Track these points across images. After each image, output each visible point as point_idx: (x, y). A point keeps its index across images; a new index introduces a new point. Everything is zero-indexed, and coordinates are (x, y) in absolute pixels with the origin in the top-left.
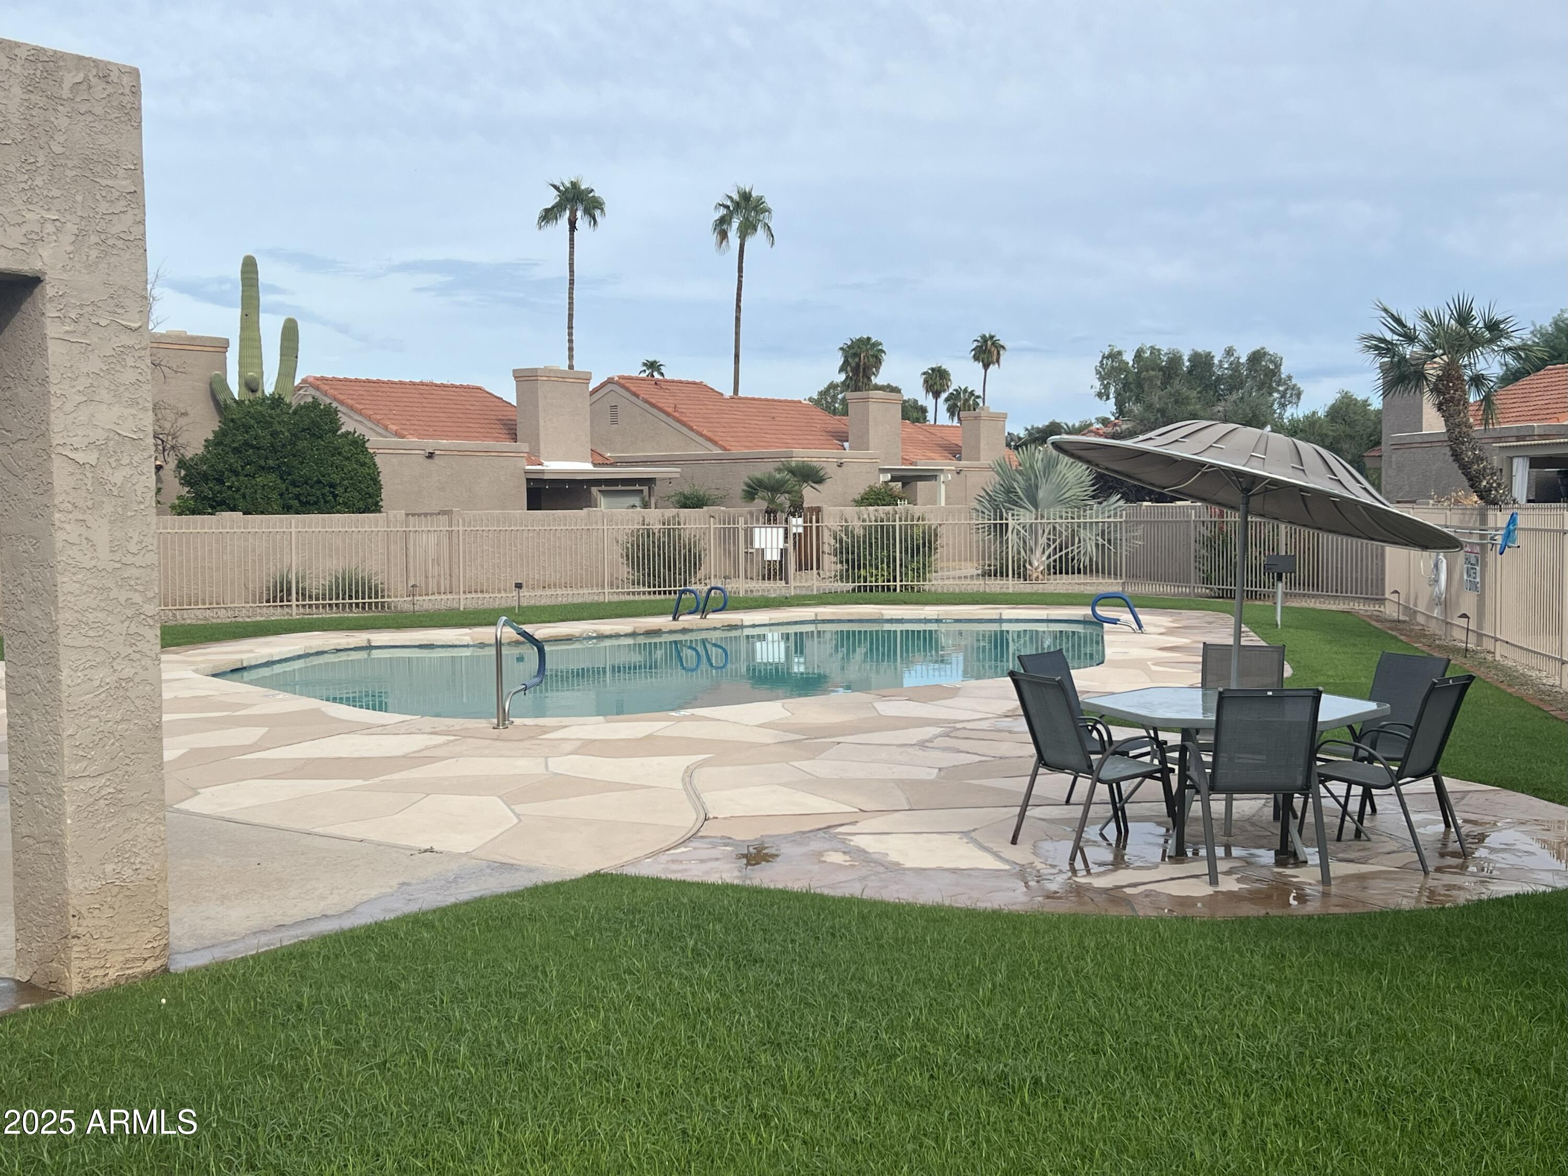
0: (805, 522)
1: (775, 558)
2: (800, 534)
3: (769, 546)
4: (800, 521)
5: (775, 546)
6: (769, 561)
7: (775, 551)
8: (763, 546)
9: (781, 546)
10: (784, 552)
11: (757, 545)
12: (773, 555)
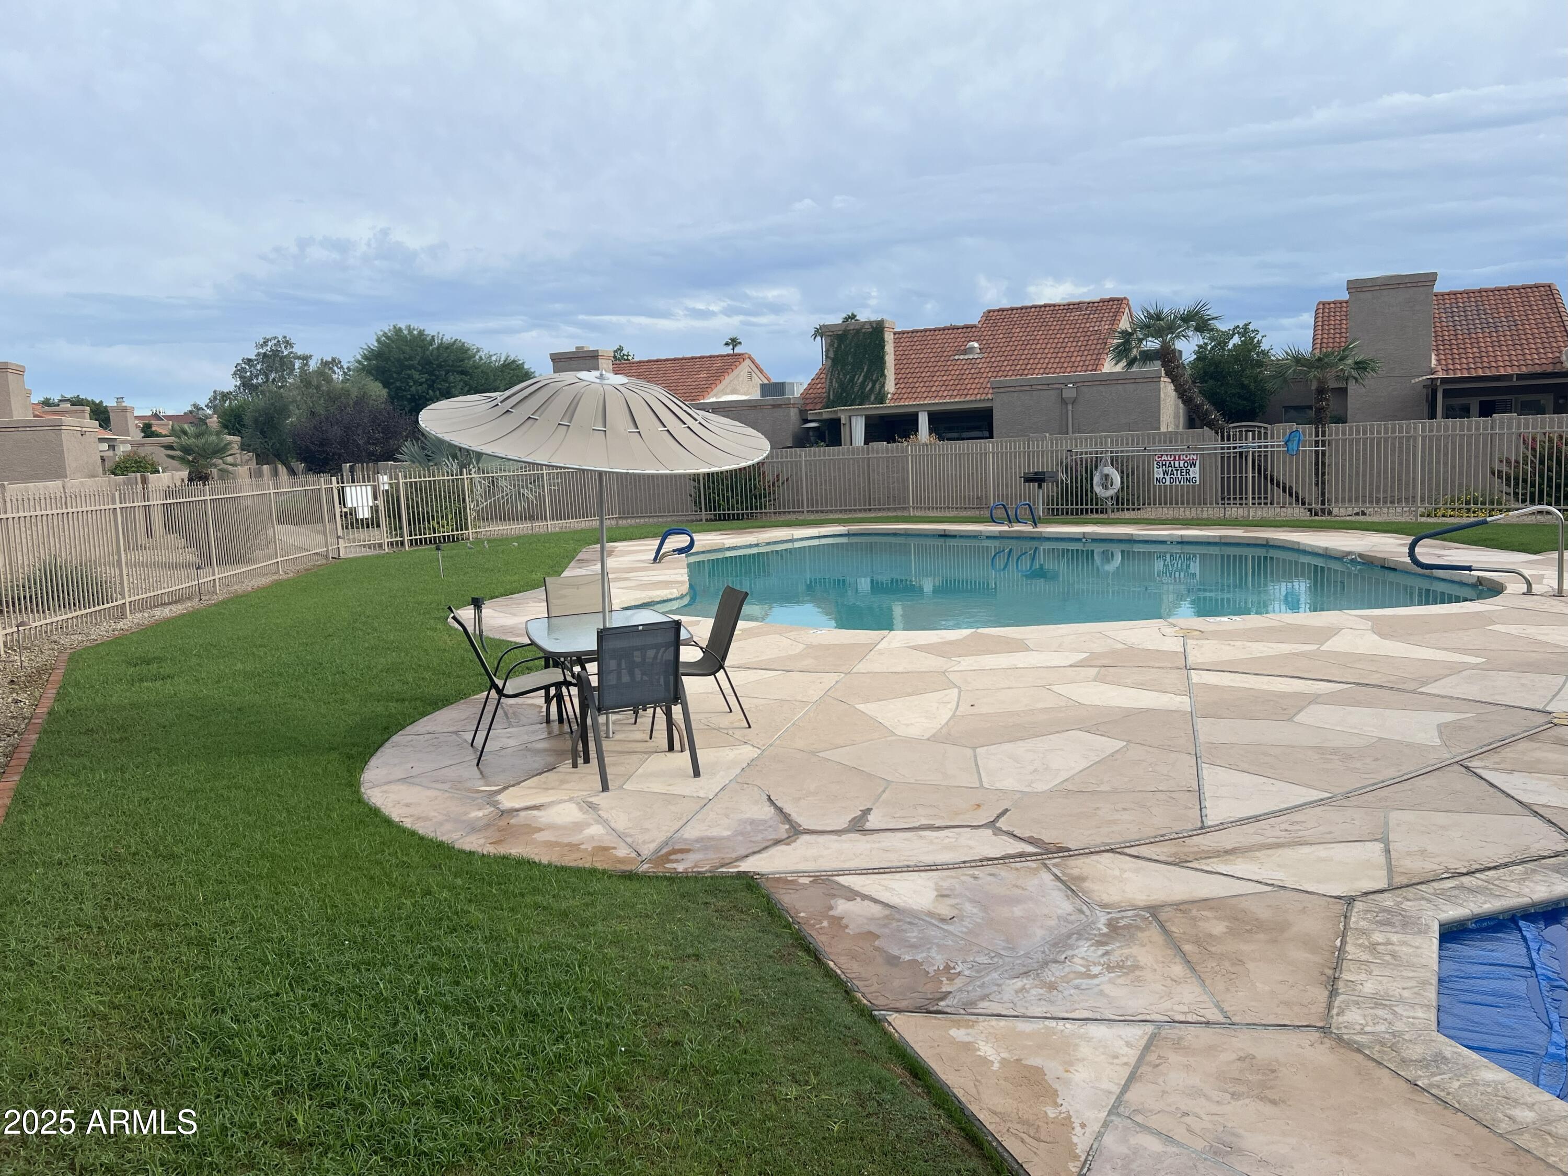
0: (391, 478)
1: (366, 516)
2: (387, 491)
3: (360, 504)
4: (386, 478)
5: (365, 504)
6: (362, 520)
7: (366, 509)
8: (355, 505)
9: (371, 504)
10: (375, 510)
11: (349, 505)
12: (364, 513)
